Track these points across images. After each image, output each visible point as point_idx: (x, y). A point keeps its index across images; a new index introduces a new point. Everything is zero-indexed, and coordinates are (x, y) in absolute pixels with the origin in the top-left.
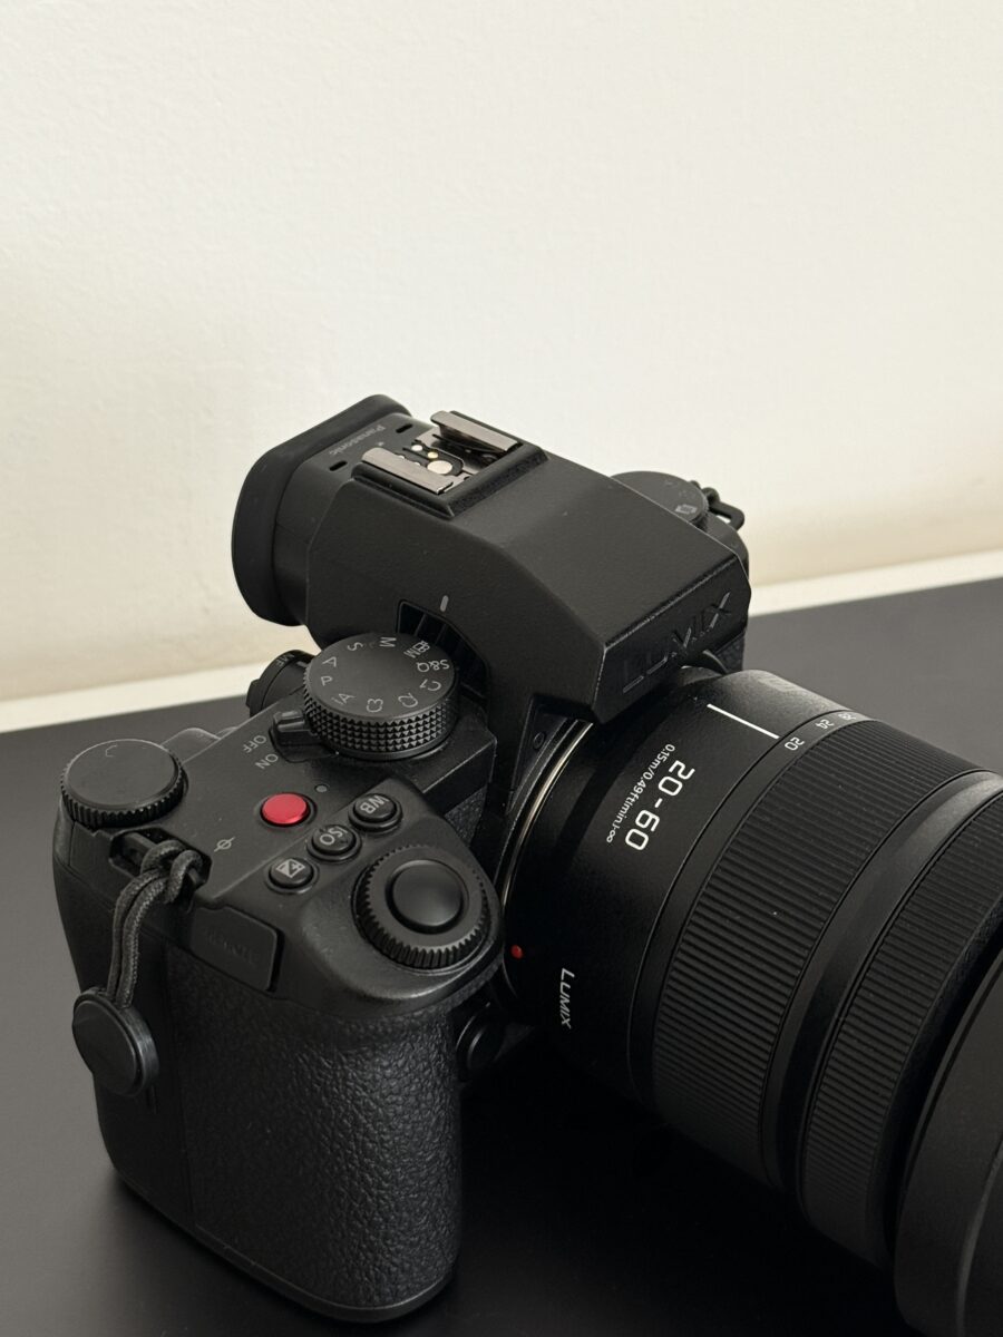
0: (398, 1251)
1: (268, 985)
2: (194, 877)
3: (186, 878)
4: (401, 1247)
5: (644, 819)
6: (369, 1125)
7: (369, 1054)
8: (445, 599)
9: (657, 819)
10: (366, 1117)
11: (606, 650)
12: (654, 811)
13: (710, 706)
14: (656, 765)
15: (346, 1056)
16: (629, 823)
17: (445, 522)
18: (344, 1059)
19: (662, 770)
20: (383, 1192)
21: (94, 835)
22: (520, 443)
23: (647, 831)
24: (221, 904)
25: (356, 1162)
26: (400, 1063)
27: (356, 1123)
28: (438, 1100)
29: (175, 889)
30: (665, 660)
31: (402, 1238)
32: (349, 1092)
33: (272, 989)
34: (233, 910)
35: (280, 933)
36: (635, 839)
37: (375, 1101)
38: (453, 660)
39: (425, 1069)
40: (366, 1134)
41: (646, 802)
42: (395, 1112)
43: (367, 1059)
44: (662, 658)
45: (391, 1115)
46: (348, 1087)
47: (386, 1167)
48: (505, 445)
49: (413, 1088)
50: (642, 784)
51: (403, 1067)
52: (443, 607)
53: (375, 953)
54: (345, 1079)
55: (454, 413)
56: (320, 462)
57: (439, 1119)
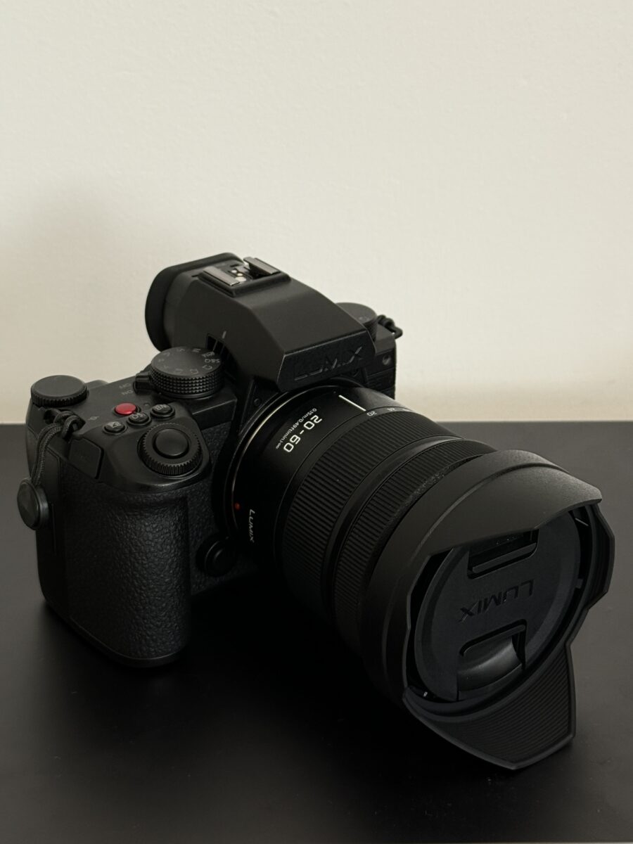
0: (150, 628)
1: (95, 475)
2: (75, 427)
3: (71, 426)
4: (152, 626)
5: (295, 438)
6: (137, 554)
7: (139, 517)
8: (225, 333)
9: (300, 439)
10: (136, 549)
11: (284, 356)
12: (299, 435)
13: (340, 396)
14: (305, 416)
15: (128, 515)
16: (287, 440)
17: (231, 298)
18: (127, 517)
19: (308, 419)
20: (143, 592)
21: (39, 409)
22: (279, 272)
23: (294, 444)
24: (82, 437)
25: (130, 573)
26: (154, 526)
27: (130, 551)
28: (173, 551)
29: (65, 430)
30: (321, 371)
31: (152, 621)
32: (128, 535)
33: (97, 478)
34: (87, 441)
35: (103, 450)
36: (289, 447)
37: (141, 543)
38: (223, 360)
39: (167, 533)
40: (135, 558)
41: (296, 432)
42: (150, 549)
43: (138, 520)
44: (319, 369)
45: (148, 551)
46: (128, 532)
47: (144, 578)
48: (271, 272)
49: (160, 540)
50: (297, 424)
51: (156, 527)
52: (223, 336)
53: (143, 464)
54: (127, 527)
55: (256, 259)
56: (188, 275)
57: (173, 561)
